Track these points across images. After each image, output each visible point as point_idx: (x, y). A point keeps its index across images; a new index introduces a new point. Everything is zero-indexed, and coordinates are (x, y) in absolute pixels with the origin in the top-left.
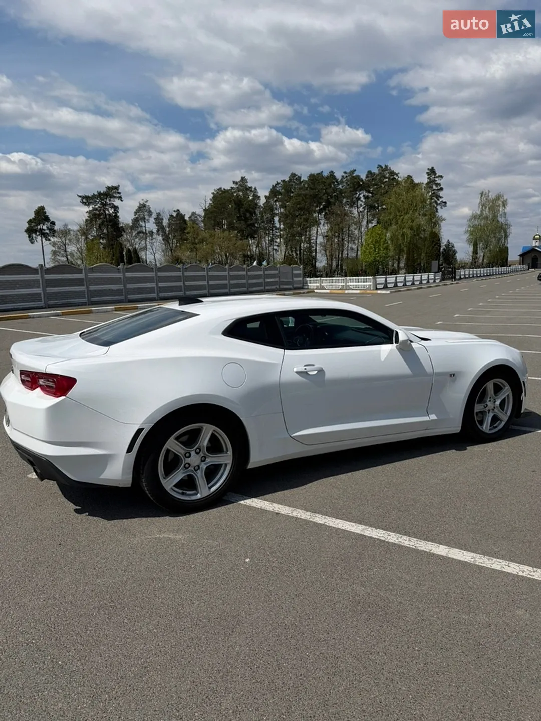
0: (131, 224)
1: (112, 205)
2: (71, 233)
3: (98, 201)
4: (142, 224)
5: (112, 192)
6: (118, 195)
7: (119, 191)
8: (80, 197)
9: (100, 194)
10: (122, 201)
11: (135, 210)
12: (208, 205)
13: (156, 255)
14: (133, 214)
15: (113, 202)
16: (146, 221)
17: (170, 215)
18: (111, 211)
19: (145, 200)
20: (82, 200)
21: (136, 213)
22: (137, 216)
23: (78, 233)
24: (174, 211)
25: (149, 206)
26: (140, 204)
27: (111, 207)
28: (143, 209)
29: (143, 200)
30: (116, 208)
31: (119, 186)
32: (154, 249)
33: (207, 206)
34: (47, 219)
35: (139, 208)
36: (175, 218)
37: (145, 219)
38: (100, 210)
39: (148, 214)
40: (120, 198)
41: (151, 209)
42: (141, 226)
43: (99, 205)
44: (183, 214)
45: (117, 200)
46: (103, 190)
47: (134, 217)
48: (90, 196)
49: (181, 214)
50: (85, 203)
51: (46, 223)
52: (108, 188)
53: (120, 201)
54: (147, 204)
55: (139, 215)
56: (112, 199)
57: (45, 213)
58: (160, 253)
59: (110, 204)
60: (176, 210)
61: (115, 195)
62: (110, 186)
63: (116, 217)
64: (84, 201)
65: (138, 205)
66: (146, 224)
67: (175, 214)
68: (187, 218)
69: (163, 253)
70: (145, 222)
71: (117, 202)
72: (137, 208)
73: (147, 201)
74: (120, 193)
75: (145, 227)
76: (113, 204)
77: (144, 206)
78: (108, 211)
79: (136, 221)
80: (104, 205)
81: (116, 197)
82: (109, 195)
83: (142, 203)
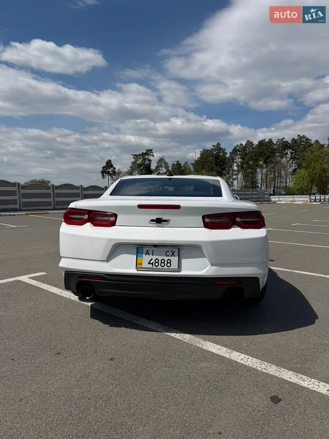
0: (155, 169)
2: (122, 173)
3: (141, 157)
4: (161, 169)
5: (149, 152)
6: (152, 154)
7: (153, 152)
8: (133, 155)
9: (143, 153)
10: (154, 157)
11: (157, 162)
15: (149, 158)
17: (173, 164)
18: (148, 162)
19: (163, 156)
20: (134, 157)
21: (157, 163)
22: (158, 164)
23: (125, 173)
24: (176, 161)
26: (160, 158)
27: (148, 160)
28: (161, 160)
29: (162, 156)
30: (150, 161)
31: (152, 149)
33: (197, 158)
34: (112, 166)
35: (160, 160)
36: (175, 165)
37: (162, 166)
38: (142, 162)
39: (164, 164)
40: (153, 155)
41: (166, 161)
42: (160, 170)
43: (142, 159)
44: (181, 163)
45: (151, 157)
46: (145, 151)
47: (156, 165)
48: (138, 154)
49: (180, 163)
50: (135, 158)
51: (111, 168)
52: (147, 150)
54: (164, 158)
55: (159, 164)
56: (149, 156)
57: (111, 163)
59: (147, 159)
60: (177, 161)
61: (150, 154)
62: (148, 149)
63: (150, 165)
64: (135, 157)
66: (163, 169)
67: (176, 163)
68: (182, 165)
70: (162, 167)
71: (151, 158)
72: (158, 160)
73: (164, 157)
76: (149, 159)
77: (162, 159)
78: (146, 162)
79: (157, 167)
80: (144, 159)
81: (151, 155)
82: (147, 154)
83: (161, 158)
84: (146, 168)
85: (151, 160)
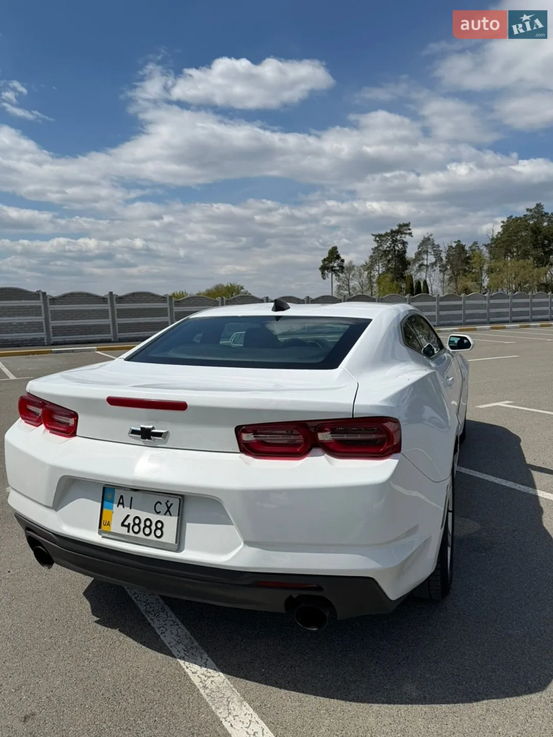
0: (414, 258)
1: (401, 241)
2: (356, 268)
3: (389, 238)
4: (425, 256)
5: (404, 228)
6: (408, 231)
7: (410, 228)
8: (374, 235)
9: (392, 232)
10: (412, 236)
11: (418, 244)
12: (496, 233)
13: (433, 286)
14: (417, 248)
16: (429, 254)
17: (449, 246)
18: (400, 246)
19: (430, 234)
20: (376, 238)
21: (419, 247)
22: (420, 249)
23: (361, 268)
24: (455, 242)
25: (433, 239)
26: (424, 238)
27: (401, 243)
28: (426, 242)
29: (428, 233)
31: (410, 223)
32: (432, 281)
33: (495, 235)
34: (338, 257)
35: (423, 241)
36: (453, 249)
37: (427, 251)
38: (391, 246)
39: (431, 247)
40: (410, 234)
41: (435, 242)
42: (423, 259)
43: (389, 242)
44: (464, 244)
45: (407, 236)
46: (395, 228)
47: (417, 250)
48: (383, 234)
49: (462, 245)
50: (378, 241)
51: (337, 260)
52: (400, 226)
53: (410, 237)
54: (431, 238)
55: (422, 249)
56: (403, 236)
57: (337, 252)
58: (437, 284)
59: (400, 241)
60: (457, 241)
61: (405, 232)
62: (401, 224)
63: (405, 252)
64: (377, 239)
65: (422, 239)
66: (429, 256)
67: (454, 245)
68: (467, 248)
69: (440, 284)
70: (427, 255)
71: (407, 238)
72: (421, 242)
73: (431, 235)
74: (410, 229)
75: (427, 260)
76: (403, 240)
77: (428, 239)
78: (398, 246)
79: (419, 254)
80: (395, 241)
81: (406, 234)
82: (401, 232)
83: (426, 237)
84: (396, 257)
85: (406, 243)
